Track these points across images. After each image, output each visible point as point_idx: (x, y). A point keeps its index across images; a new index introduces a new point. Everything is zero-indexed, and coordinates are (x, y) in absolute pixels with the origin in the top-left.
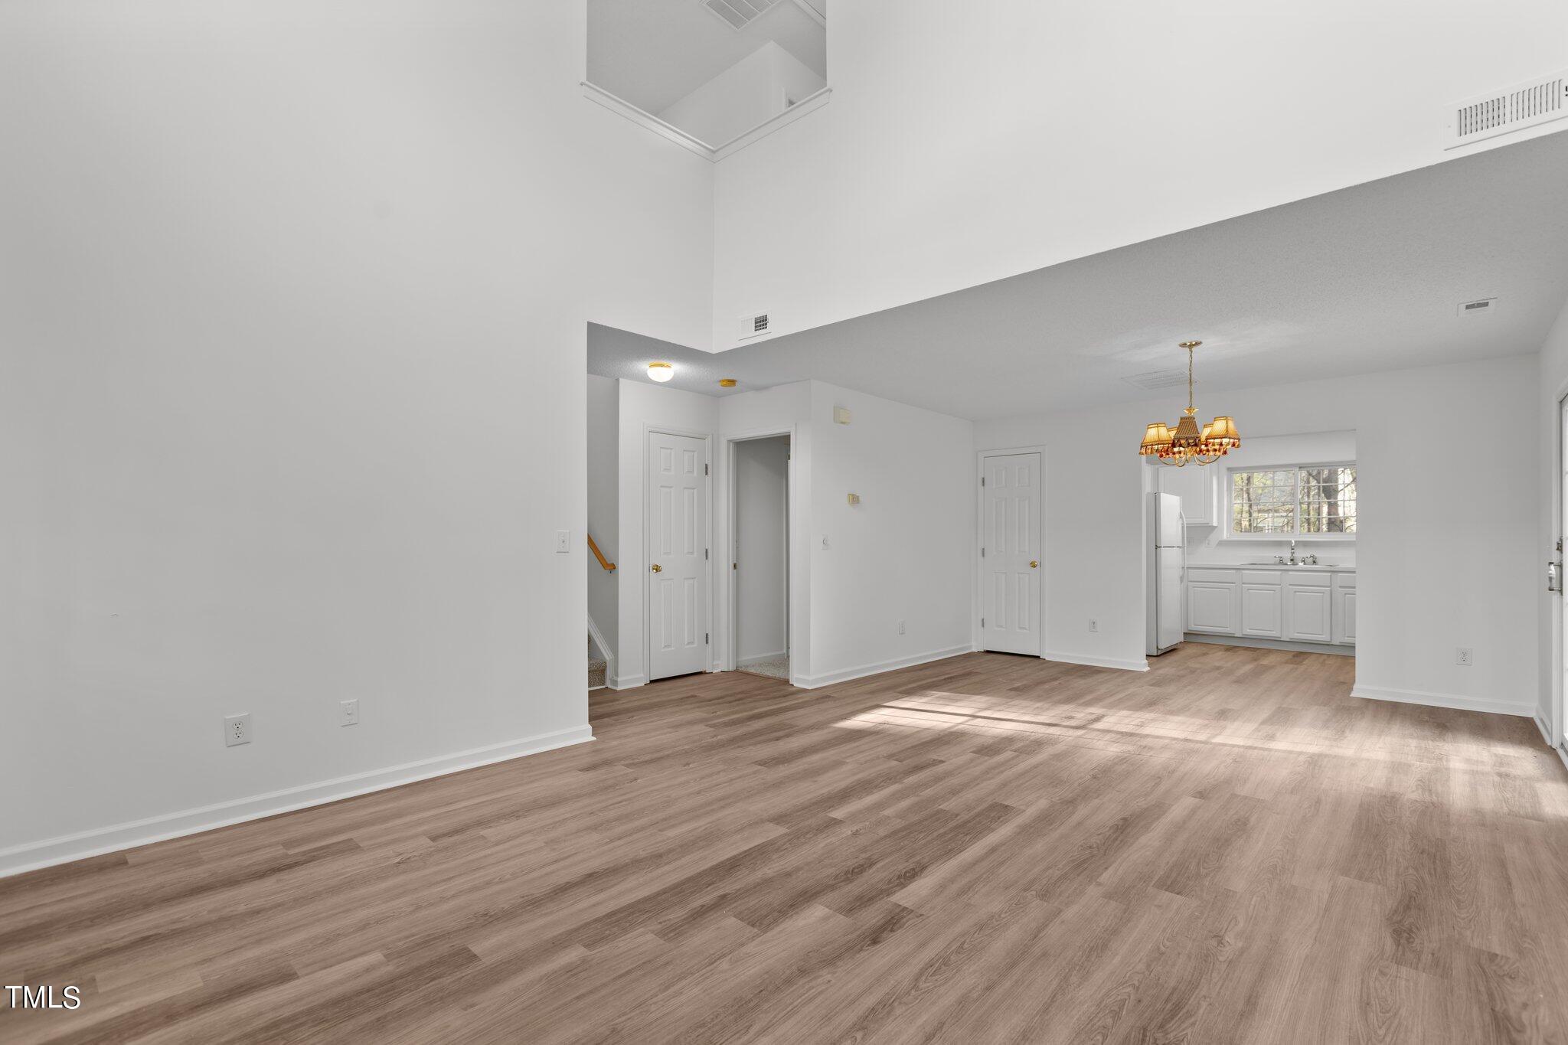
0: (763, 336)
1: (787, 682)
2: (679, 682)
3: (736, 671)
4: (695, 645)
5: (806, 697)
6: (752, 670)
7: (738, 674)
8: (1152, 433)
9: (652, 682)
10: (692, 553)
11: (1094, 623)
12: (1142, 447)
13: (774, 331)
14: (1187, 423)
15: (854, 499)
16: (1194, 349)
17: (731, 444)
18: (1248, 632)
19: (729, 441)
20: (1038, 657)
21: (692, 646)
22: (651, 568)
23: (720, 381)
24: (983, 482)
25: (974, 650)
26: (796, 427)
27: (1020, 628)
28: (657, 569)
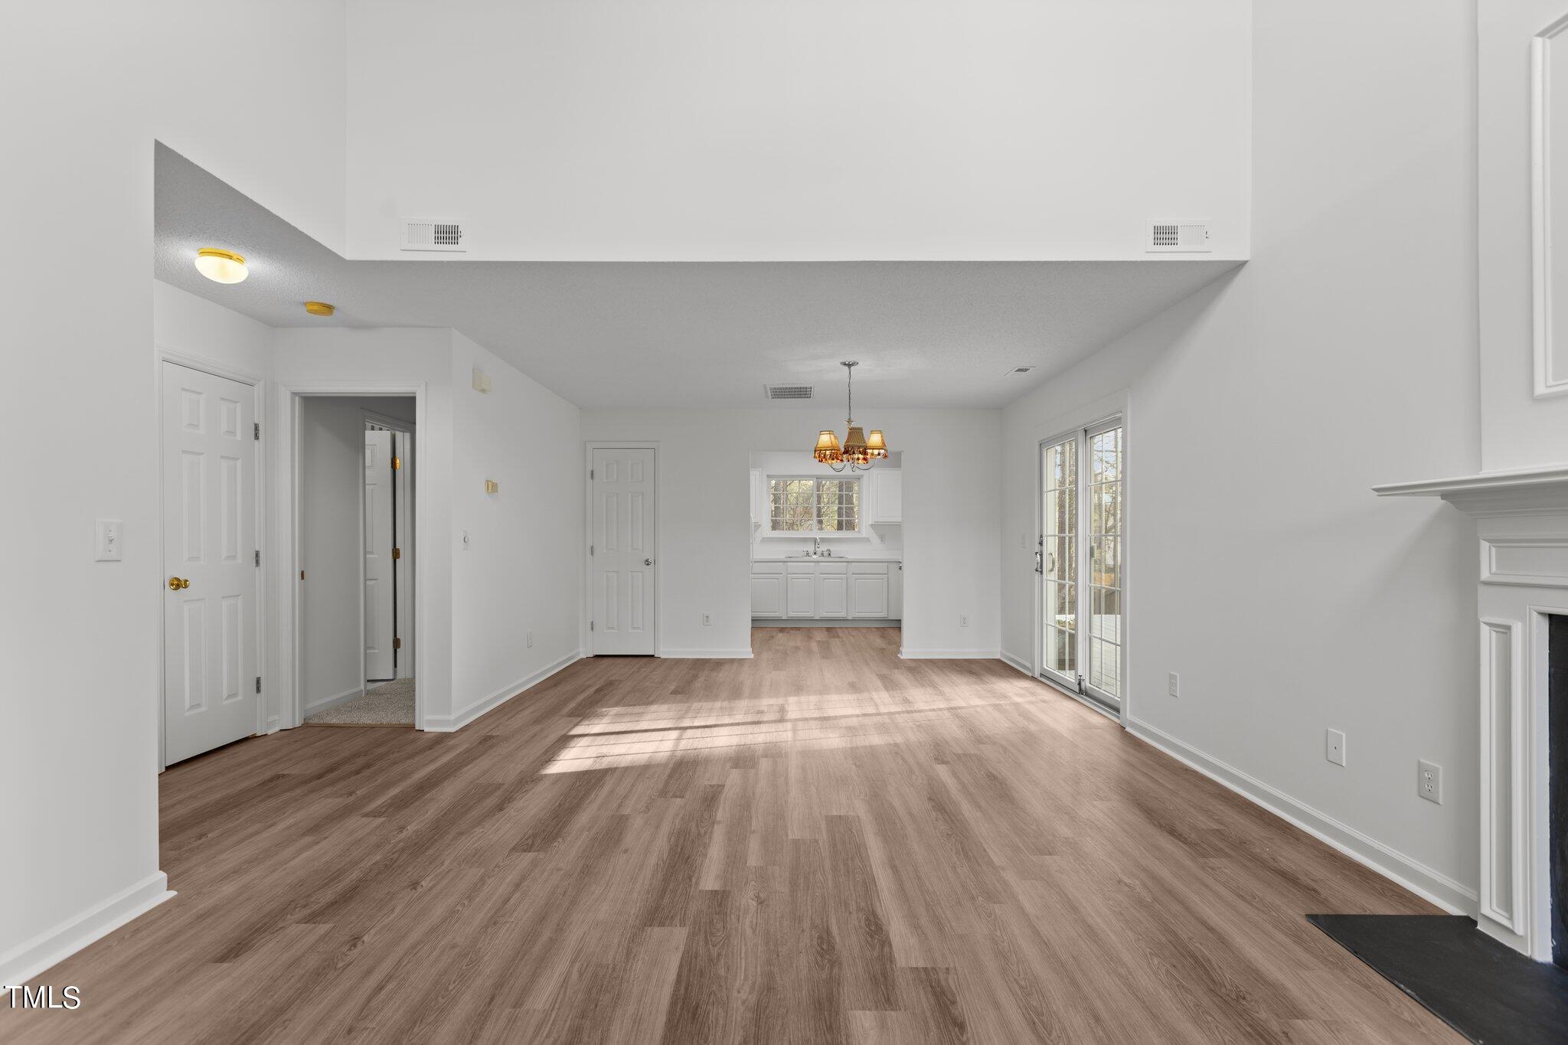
0: (446, 254)
1: (411, 728)
2: (224, 759)
3: (306, 726)
4: (240, 698)
5: (463, 745)
6: (334, 720)
7: (310, 730)
8: (825, 440)
9: (168, 768)
10: (234, 557)
11: (707, 617)
12: (815, 451)
13: (468, 250)
14: (855, 433)
15: (492, 487)
16: (852, 368)
17: (297, 398)
18: (792, 614)
19: (295, 394)
20: (653, 656)
21: (236, 699)
22: (167, 584)
23: (305, 304)
24: (592, 474)
25: (583, 656)
26: (426, 390)
27: (634, 628)
28: (178, 584)
